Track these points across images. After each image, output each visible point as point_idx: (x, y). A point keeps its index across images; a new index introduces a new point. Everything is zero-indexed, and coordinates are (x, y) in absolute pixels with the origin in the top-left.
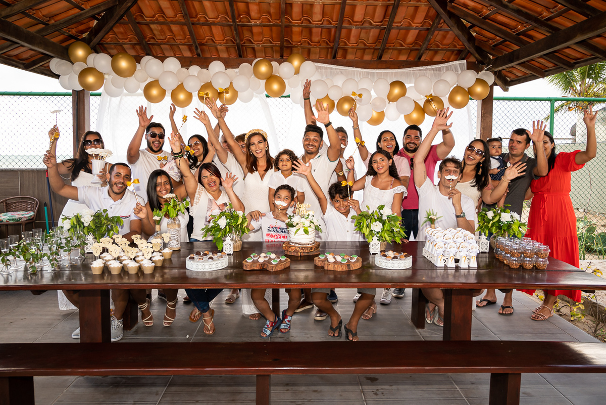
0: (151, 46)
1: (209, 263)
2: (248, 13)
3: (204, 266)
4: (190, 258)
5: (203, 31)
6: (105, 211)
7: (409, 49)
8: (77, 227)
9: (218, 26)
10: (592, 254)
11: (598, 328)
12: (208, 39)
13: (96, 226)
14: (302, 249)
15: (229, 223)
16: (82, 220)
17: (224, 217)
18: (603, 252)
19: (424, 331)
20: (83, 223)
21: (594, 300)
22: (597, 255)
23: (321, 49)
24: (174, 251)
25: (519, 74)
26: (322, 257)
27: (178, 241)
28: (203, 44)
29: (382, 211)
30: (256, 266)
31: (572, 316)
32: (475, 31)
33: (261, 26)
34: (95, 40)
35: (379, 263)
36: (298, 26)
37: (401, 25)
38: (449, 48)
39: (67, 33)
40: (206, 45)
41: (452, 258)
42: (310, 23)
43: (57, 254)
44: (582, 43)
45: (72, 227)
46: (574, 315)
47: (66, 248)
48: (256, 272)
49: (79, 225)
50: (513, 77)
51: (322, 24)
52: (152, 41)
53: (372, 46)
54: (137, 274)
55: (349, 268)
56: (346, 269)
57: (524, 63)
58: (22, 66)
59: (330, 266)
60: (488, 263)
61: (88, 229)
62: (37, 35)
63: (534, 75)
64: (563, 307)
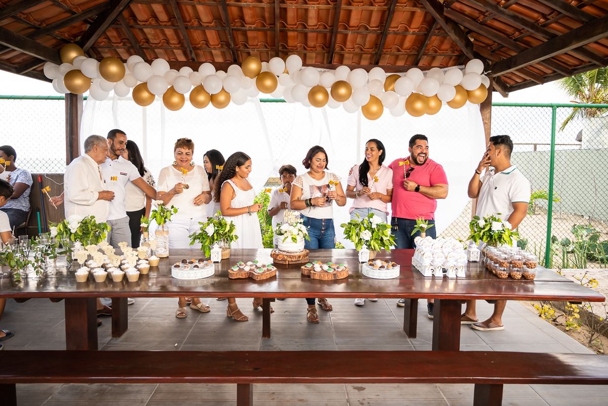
0: (145, 50)
1: (194, 272)
2: (242, 18)
3: (189, 274)
4: (175, 267)
5: (197, 35)
6: (93, 217)
7: (406, 54)
8: (63, 234)
9: (211, 30)
10: (594, 262)
11: (593, 338)
12: (203, 44)
13: (83, 233)
14: (290, 257)
15: (217, 230)
16: (69, 227)
17: (212, 225)
18: (605, 261)
19: (416, 341)
20: (70, 230)
21: (590, 310)
22: (598, 263)
23: (317, 54)
24: (160, 258)
25: (519, 80)
26: (309, 266)
27: (166, 248)
28: (198, 49)
29: (371, 220)
30: (242, 275)
31: (567, 326)
32: (472, 37)
33: (256, 30)
34: (89, 44)
35: (366, 272)
36: (293, 31)
37: (398, 30)
38: (447, 53)
39: (59, 37)
40: (200, 49)
41: (440, 267)
42: (306, 28)
43: (42, 261)
44: (579, 50)
45: (58, 234)
46: (570, 325)
47: (52, 255)
48: (241, 280)
49: (66, 231)
50: (512, 83)
51: (317, 28)
52: (146, 45)
53: (369, 51)
54: (122, 282)
55: (335, 277)
56: (332, 278)
57: (522, 68)
58: (14, 70)
59: (316, 275)
60: (478, 272)
61: (75, 236)
62: (28, 39)
63: (533, 81)
64: (559, 316)
